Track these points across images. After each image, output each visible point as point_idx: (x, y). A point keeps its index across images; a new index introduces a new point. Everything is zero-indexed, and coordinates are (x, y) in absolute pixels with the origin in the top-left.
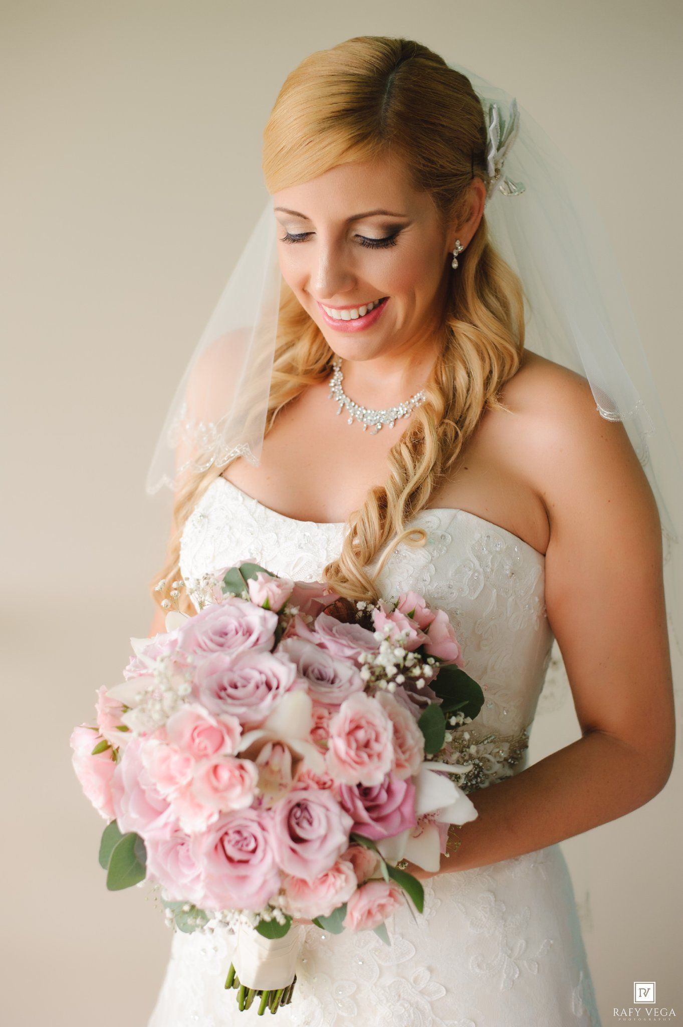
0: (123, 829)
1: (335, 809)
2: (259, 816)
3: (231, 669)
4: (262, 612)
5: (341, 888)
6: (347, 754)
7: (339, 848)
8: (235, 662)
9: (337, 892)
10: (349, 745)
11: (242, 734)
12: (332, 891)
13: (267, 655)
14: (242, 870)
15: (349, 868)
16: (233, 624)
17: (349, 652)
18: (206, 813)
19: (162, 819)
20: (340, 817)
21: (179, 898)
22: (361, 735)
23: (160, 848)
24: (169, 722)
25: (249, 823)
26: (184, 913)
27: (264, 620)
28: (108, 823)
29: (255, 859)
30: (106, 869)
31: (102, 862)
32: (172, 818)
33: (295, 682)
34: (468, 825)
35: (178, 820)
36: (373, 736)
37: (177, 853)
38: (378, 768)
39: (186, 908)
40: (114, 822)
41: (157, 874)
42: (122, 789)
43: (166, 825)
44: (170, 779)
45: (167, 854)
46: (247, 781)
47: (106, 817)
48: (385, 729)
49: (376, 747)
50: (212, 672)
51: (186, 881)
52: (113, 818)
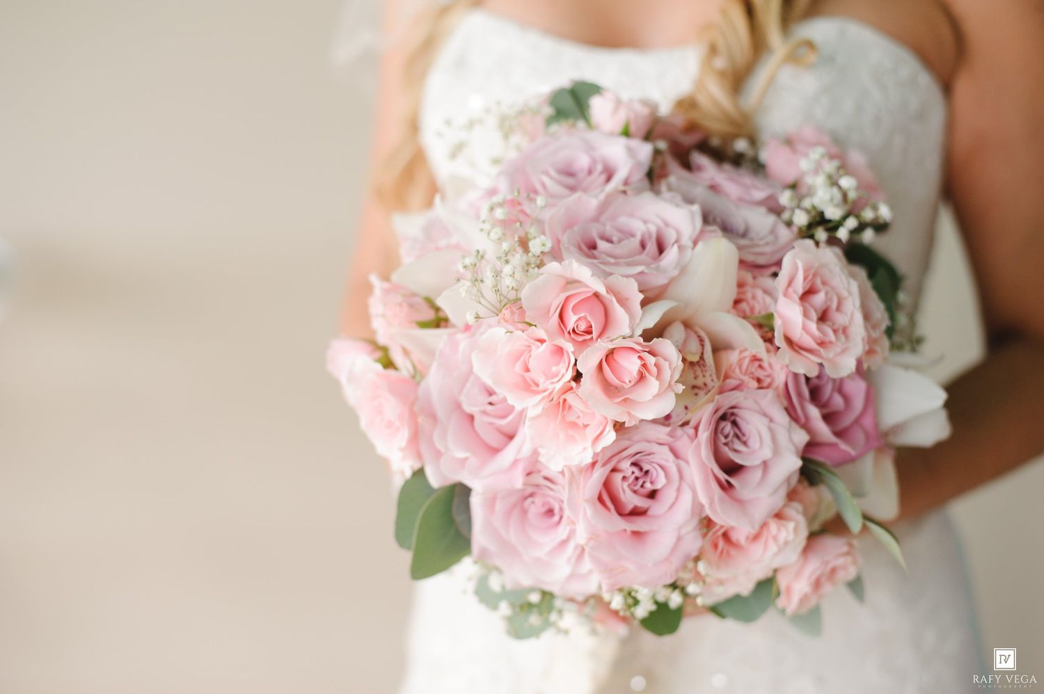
0: (435, 480)
1: (782, 418)
2: (671, 435)
3: (596, 219)
4: (623, 141)
5: (786, 543)
6: (804, 328)
7: (788, 480)
8: (603, 207)
9: (780, 550)
10: (806, 314)
11: (644, 304)
12: (773, 548)
13: (648, 197)
14: (639, 524)
15: (798, 512)
16: (583, 161)
17: (760, 195)
18: (591, 433)
19: (509, 453)
20: (789, 431)
21: (526, 581)
22: (819, 299)
23: (499, 506)
24: (524, 294)
25: (656, 448)
26: (530, 606)
27: (631, 152)
28: (408, 474)
29: (657, 508)
30: (408, 548)
31: (401, 537)
32: (526, 451)
33: (702, 232)
34: (940, 447)
35: (535, 453)
36: (834, 305)
37: (524, 512)
38: (844, 351)
39: (535, 598)
40: (419, 473)
41: (492, 547)
42: (433, 417)
43: (516, 462)
44: (529, 387)
45: (508, 513)
46: (667, 373)
47: (402, 467)
48: (850, 293)
49: (839, 319)
50: (569, 225)
51: (541, 553)
52: (417, 466)
